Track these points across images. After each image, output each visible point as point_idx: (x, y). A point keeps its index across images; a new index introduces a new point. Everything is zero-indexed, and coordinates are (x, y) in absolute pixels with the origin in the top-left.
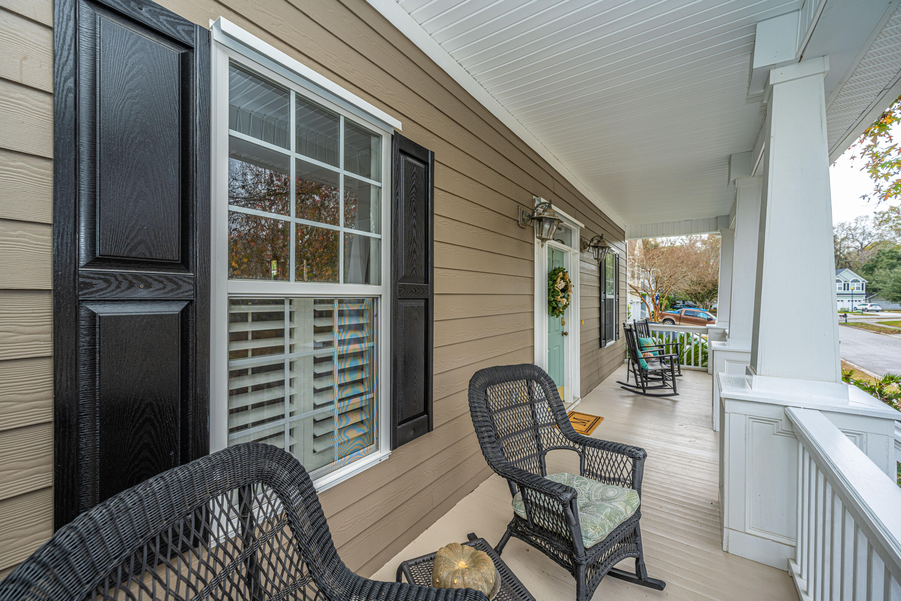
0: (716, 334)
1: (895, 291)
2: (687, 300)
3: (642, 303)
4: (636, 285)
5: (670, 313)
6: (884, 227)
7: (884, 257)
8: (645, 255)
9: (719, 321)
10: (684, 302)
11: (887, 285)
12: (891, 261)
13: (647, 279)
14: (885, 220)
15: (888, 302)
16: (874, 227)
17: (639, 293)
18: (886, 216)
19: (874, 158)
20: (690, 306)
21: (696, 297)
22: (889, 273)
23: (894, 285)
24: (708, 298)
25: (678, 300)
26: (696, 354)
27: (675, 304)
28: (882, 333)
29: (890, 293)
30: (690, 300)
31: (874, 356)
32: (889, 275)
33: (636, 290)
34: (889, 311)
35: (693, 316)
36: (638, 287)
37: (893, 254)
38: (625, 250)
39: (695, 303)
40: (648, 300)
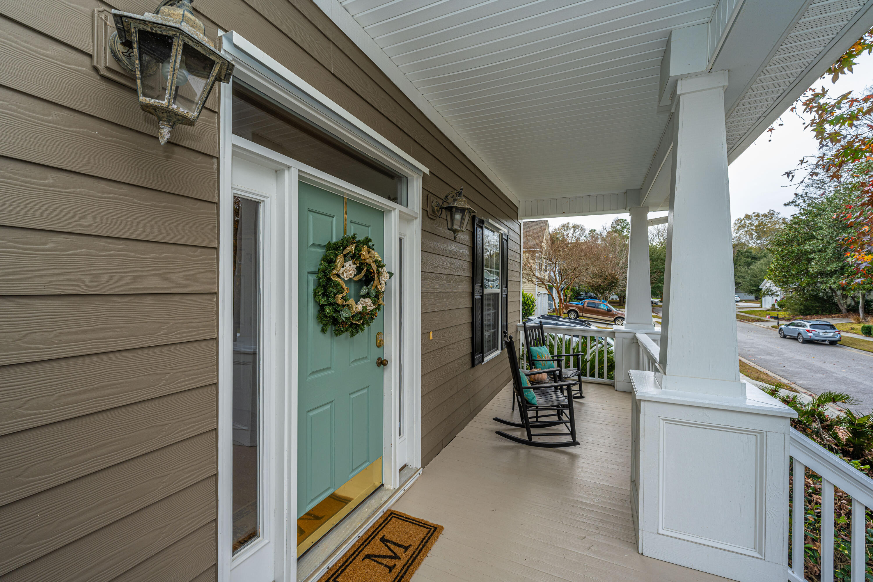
0: (624, 338)
1: (752, 285)
2: (589, 292)
3: (549, 295)
4: (543, 277)
5: (575, 304)
6: (741, 231)
7: (742, 256)
8: (551, 247)
9: (627, 323)
10: (586, 294)
11: (746, 280)
12: (747, 260)
13: (552, 271)
14: (742, 226)
15: (747, 294)
16: (734, 231)
17: (545, 285)
18: (743, 223)
19: (820, 112)
20: (591, 298)
21: (597, 289)
22: (747, 269)
23: (750, 280)
24: (607, 290)
25: (581, 291)
26: (601, 362)
27: (580, 295)
28: (745, 321)
29: (748, 287)
30: (592, 292)
31: (744, 343)
32: (747, 271)
33: (543, 282)
34: (746, 301)
35: (594, 307)
36: (544, 279)
37: (749, 254)
38: (518, 232)
39: (597, 295)
40: (554, 291)
